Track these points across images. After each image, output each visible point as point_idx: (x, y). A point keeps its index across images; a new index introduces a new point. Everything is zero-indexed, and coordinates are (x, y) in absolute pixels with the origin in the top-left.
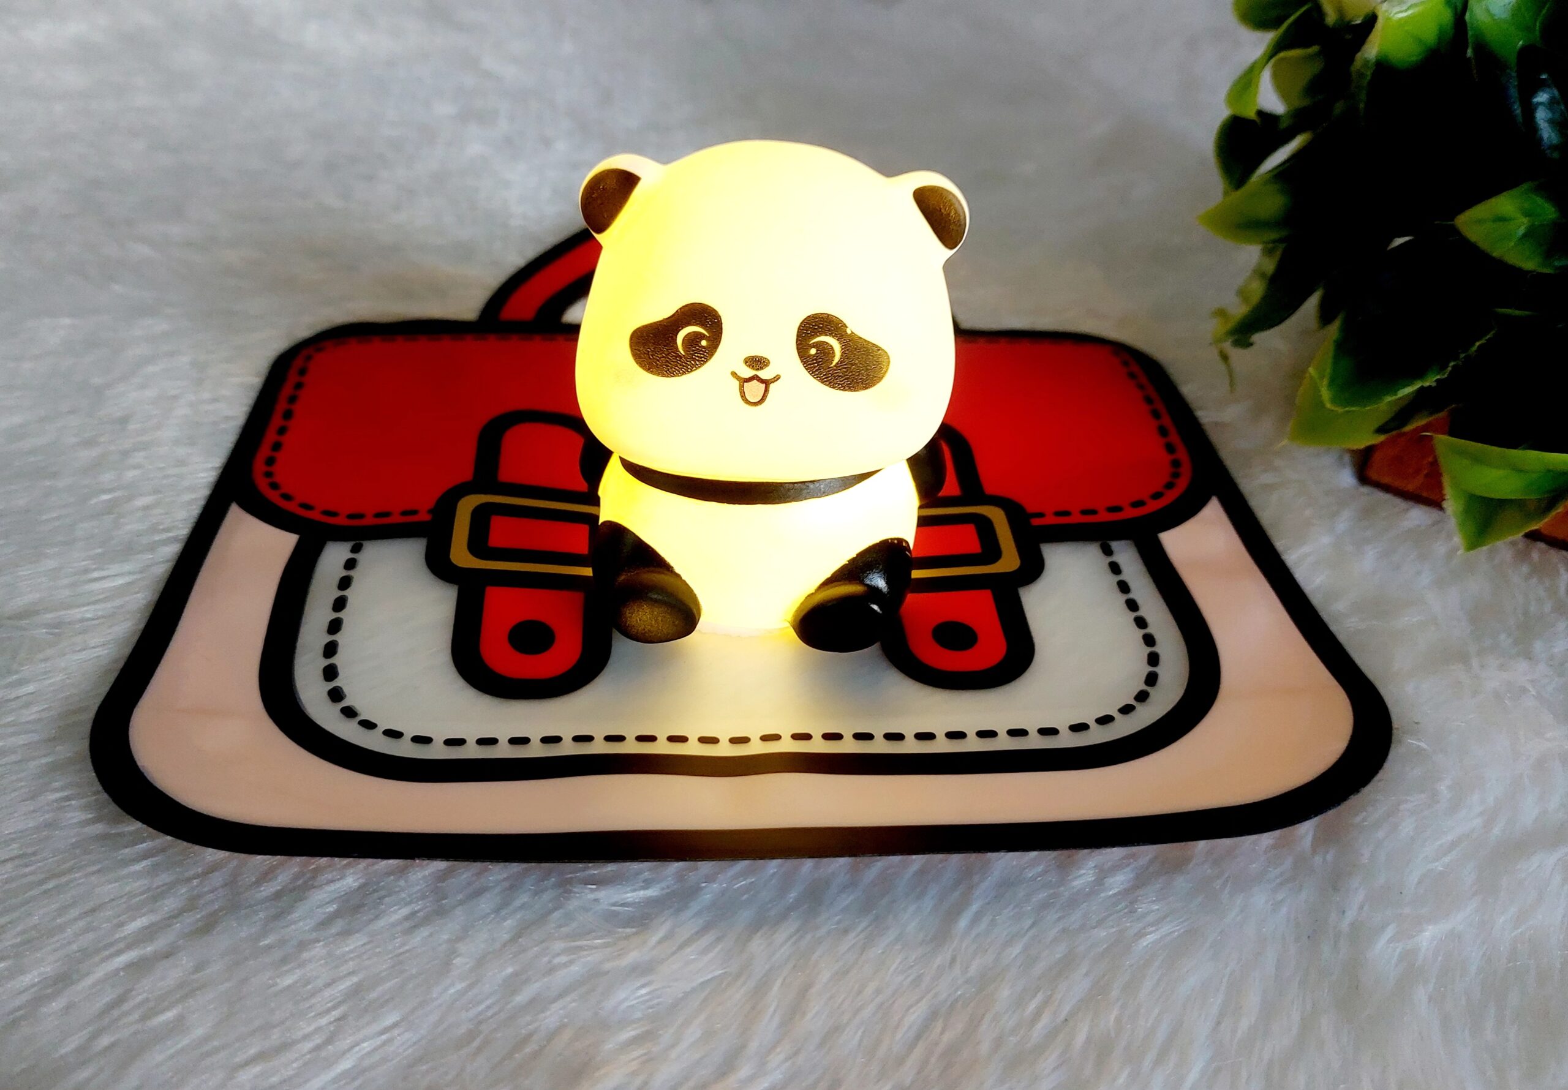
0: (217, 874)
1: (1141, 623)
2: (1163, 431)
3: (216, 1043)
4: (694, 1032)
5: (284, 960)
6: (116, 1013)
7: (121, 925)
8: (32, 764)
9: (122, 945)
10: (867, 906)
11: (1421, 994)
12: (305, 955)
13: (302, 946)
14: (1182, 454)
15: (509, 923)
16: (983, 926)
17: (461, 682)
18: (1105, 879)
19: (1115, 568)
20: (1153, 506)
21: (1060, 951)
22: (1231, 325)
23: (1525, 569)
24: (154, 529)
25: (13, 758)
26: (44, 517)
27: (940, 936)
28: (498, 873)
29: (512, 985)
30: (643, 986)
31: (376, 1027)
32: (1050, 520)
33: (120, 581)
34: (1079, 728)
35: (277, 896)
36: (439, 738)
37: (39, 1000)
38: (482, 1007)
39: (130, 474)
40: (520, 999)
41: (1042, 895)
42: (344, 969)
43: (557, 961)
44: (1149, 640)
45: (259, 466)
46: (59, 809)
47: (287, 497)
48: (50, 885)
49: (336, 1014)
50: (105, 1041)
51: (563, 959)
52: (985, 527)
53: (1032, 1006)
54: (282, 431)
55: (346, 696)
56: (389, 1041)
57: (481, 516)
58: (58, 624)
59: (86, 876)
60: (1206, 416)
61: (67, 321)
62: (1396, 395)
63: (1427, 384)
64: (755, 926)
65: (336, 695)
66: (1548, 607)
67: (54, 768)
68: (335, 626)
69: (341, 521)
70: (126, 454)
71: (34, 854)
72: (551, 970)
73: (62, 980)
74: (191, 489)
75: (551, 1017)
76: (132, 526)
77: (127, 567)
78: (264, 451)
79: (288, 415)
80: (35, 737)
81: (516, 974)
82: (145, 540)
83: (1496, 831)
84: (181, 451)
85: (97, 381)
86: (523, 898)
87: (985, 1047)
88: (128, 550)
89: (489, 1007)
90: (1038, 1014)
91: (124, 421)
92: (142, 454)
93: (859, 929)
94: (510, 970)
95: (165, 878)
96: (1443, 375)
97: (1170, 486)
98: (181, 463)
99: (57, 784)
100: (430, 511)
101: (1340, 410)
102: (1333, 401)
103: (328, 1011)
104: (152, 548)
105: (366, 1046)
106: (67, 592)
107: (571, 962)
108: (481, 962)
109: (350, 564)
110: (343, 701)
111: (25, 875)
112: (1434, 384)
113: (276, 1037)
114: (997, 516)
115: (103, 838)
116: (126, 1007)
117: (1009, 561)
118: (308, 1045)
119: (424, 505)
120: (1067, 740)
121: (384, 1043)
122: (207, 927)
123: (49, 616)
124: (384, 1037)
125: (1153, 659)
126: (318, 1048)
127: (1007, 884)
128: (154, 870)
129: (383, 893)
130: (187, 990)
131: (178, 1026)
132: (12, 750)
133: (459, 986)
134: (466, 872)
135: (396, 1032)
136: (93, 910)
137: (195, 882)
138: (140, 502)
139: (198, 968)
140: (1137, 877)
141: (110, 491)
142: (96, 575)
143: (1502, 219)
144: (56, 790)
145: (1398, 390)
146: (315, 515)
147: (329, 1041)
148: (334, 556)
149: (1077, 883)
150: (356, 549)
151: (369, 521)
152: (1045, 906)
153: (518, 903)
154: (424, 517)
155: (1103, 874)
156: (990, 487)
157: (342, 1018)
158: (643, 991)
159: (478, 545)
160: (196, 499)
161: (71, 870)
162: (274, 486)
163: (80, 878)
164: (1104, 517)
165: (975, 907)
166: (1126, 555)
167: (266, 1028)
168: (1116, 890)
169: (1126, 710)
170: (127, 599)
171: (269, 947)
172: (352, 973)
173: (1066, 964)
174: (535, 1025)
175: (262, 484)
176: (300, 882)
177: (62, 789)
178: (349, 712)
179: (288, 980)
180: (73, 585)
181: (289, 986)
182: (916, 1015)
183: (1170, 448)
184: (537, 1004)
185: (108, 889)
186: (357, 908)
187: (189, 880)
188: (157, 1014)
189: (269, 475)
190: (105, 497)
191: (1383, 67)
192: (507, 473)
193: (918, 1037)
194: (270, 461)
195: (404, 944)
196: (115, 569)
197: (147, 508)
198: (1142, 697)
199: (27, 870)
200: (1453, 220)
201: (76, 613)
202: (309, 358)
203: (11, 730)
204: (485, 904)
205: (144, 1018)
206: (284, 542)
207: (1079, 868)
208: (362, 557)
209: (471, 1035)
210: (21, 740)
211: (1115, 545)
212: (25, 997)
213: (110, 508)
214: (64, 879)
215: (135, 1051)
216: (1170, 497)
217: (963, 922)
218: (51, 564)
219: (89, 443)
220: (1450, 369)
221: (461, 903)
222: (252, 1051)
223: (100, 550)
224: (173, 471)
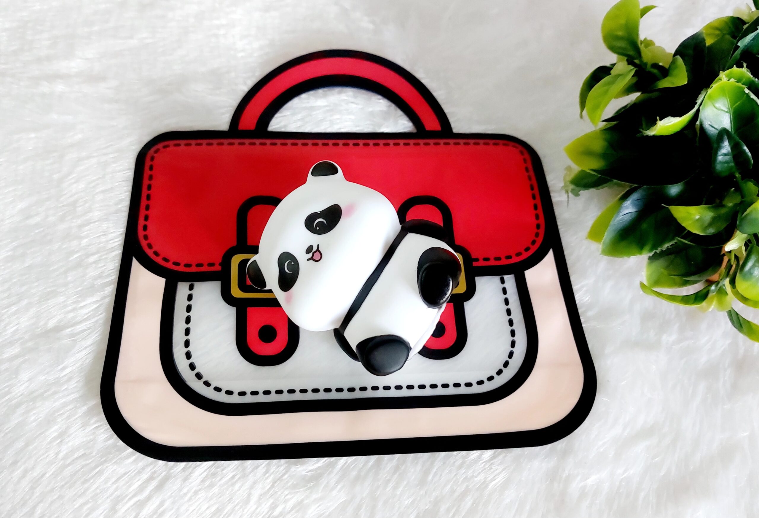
1: (511, 323)
2: (534, 197)
14: (542, 221)
16: (438, 476)
17: (241, 358)
19: (504, 291)
20: (525, 256)
24: (101, 276)
25: (71, 407)
26: (52, 268)
32: (481, 263)
33: (92, 307)
34: (480, 383)
36: (236, 391)
44: (513, 333)
45: (141, 233)
47: (156, 254)
54: (147, 207)
55: (196, 367)
57: (242, 267)
68: (187, 332)
69: (181, 268)
71: (89, 454)
72: (286, 501)
74: (113, 249)
76: (92, 272)
77: (94, 299)
78: (141, 221)
79: (148, 197)
82: (99, 283)
84: (105, 225)
88: (92, 289)
91: (74, 204)
92: (87, 228)
97: (534, 243)
98: (106, 233)
100: (220, 264)
104: (102, 287)
106: (72, 315)
107: (293, 497)
109: (190, 297)
110: (195, 370)
117: (462, 287)
119: (217, 259)
120: (475, 389)
125: (513, 344)
138: (92, 259)
142: (82, 304)
146: (170, 265)
148: (182, 289)
150: (191, 287)
151: (194, 269)
154: (218, 267)
159: (242, 284)
161: (105, 461)
162: (149, 246)
163: (110, 465)
164: (504, 262)
166: (510, 283)
169: (499, 372)
175: (144, 244)
178: (199, 376)
189: (146, 238)
192: (251, 239)
194: (145, 228)
196: (89, 300)
198: (506, 364)
201: (79, 328)
206: (160, 285)
208: (194, 293)
210: (72, 397)
211: (506, 277)
216: (533, 250)
218: (61, 299)
224: (103, 239)
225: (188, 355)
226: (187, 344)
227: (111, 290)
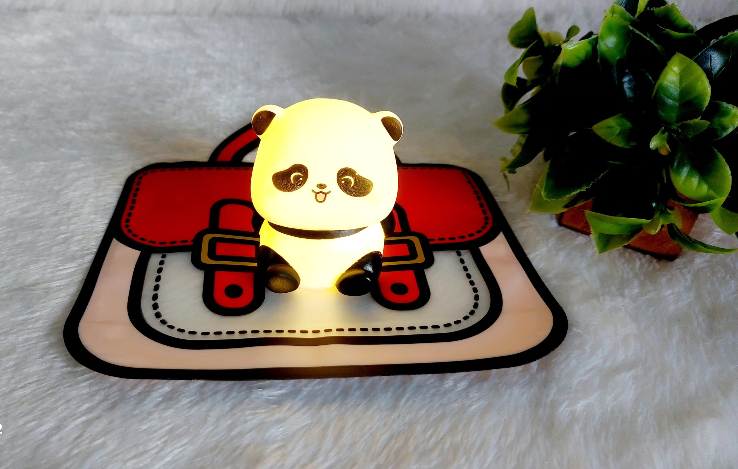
0: (115, 386)
1: (472, 283)
2: (482, 205)
3: (118, 452)
4: (301, 444)
5: (143, 419)
6: (79, 440)
7: (80, 406)
8: (41, 344)
9: (79, 415)
10: (366, 396)
11: (577, 428)
12: (151, 417)
13: (150, 414)
14: (489, 215)
15: (229, 404)
16: (411, 402)
17: (207, 310)
18: (457, 384)
19: (462, 261)
20: (477, 236)
21: (440, 412)
22: (508, 164)
23: (623, 260)
24: (83, 249)
25: (33, 342)
26: (38, 245)
27: (394, 406)
28: (224, 384)
29: (231, 428)
30: (281, 427)
31: (179, 445)
32: (437, 242)
33: (71, 270)
34: (448, 325)
35: (139, 394)
36: (199, 332)
37: (49, 436)
38: (219, 436)
39: (72, 227)
40: (234, 433)
41: (433, 391)
42: (165, 423)
43: (248, 418)
44: (475, 290)
45: (123, 223)
46: (53, 362)
47: (135, 236)
48: (50, 392)
49: (164, 439)
50: (76, 451)
51: (250, 417)
52: (411, 245)
53: (429, 433)
54: (132, 208)
55: (162, 316)
56: (185, 449)
57: (213, 243)
58: (48, 288)
59: (65, 388)
60: (498, 199)
61: (43, 163)
62: (571, 195)
63: (582, 191)
64: (323, 405)
65: (158, 315)
66: (631, 275)
67: (50, 346)
68: (157, 288)
69: (157, 245)
70: (70, 218)
71: (43, 379)
72: (246, 422)
73: (58, 428)
74: (97, 232)
75: (246, 440)
76: (74, 248)
77: (73, 265)
78: (125, 217)
79: (134, 201)
80: (41, 333)
81: (232, 423)
82: (80, 253)
83: (608, 364)
84: (92, 217)
85: (56, 188)
86: (234, 394)
87: (411, 449)
88: (73, 258)
89: (222, 436)
90: (431, 436)
91: (68, 204)
92: (76, 218)
93: (363, 404)
94: (230, 422)
95: (95, 388)
96: (589, 187)
97: (484, 228)
98: (92, 222)
99: (51, 352)
100: (192, 241)
101: (549, 200)
102: (546, 196)
103: (160, 439)
104: (83, 256)
105: (176, 452)
106: (49, 275)
107: (253, 419)
108: (218, 419)
109: (162, 263)
110: (161, 318)
111: (40, 388)
112: (585, 191)
113: (141, 449)
114: (415, 240)
115: (70, 373)
116: (83, 438)
117: (421, 259)
118: (154, 452)
119: (190, 238)
120: (443, 330)
121: (182, 451)
122: (113, 407)
123: (43, 285)
124: (182, 448)
125: (477, 298)
126: (157, 453)
127: (419, 387)
128: (90, 386)
129: (180, 393)
130: (106, 432)
131: (103, 445)
132: (32, 339)
133: (211, 428)
134: (212, 384)
135: (187, 446)
136: (68, 401)
137: (107, 389)
138: (76, 238)
139: (110, 423)
140: (469, 383)
141: (66, 233)
142: (61, 268)
143: (610, 127)
144: (51, 354)
145: (571, 193)
146: (146, 243)
147: (162, 449)
148: (155, 260)
149: (447, 386)
150: (164, 257)
151: (168, 245)
152: (434, 395)
153: (232, 396)
154: (190, 243)
155: (456, 382)
156: (413, 229)
157: (166, 442)
158: (281, 429)
159: (212, 255)
160: (99, 237)
162: (130, 231)
163: (62, 389)
164: (458, 240)
165: (407, 396)
166: (467, 256)
167: (137, 446)
168: (461, 389)
169: (466, 318)
170: (74, 277)
171: (137, 414)
172: (169, 424)
173: (443, 417)
174: (239, 443)
175: (125, 230)
176: (147, 389)
177: (53, 354)
178: (163, 322)
179: (144, 427)
180: (51, 272)
181: (145, 429)
182: (385, 438)
183: (484, 212)
184: (241, 435)
185: (74, 393)
186: (170, 399)
187: (105, 388)
188: (96, 440)
189: (127, 226)
190: (62, 236)
191: (564, 67)
192: (222, 225)
193: (386, 445)
194: (127, 221)
195: (188, 412)
196: (69, 265)
197: (80, 241)
198: (472, 313)
199: (41, 386)
200: (591, 127)
201: (55, 284)
202: (141, 178)
203: (31, 330)
204: (219, 396)
205: (91, 442)
206: (136, 254)
207: (447, 380)
208: (166, 260)
209: (216, 447)
210: (36, 334)
211: (462, 252)
212: (44, 435)
213: (65, 241)
214: (56, 390)
215: (88, 454)
216: (484, 232)
217: (403, 402)
218: (43, 264)
219: (55, 214)
220: (591, 185)
221: (211, 396)
222: (132, 454)
223: (61, 258)
224: (89, 225)
225: (155, 306)
226: (155, 297)
227: (90, 258)
